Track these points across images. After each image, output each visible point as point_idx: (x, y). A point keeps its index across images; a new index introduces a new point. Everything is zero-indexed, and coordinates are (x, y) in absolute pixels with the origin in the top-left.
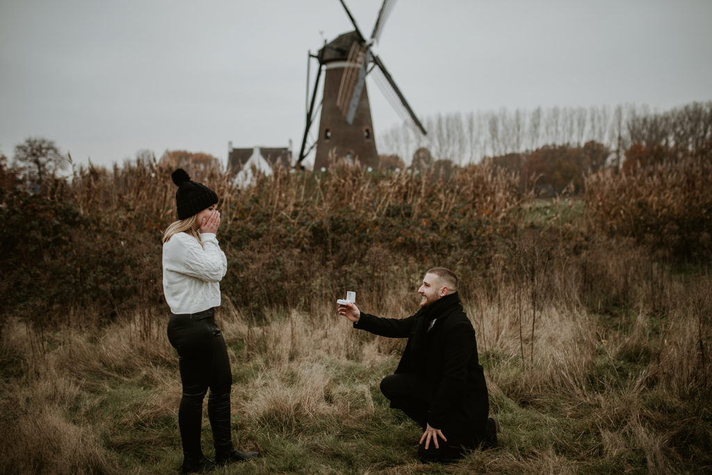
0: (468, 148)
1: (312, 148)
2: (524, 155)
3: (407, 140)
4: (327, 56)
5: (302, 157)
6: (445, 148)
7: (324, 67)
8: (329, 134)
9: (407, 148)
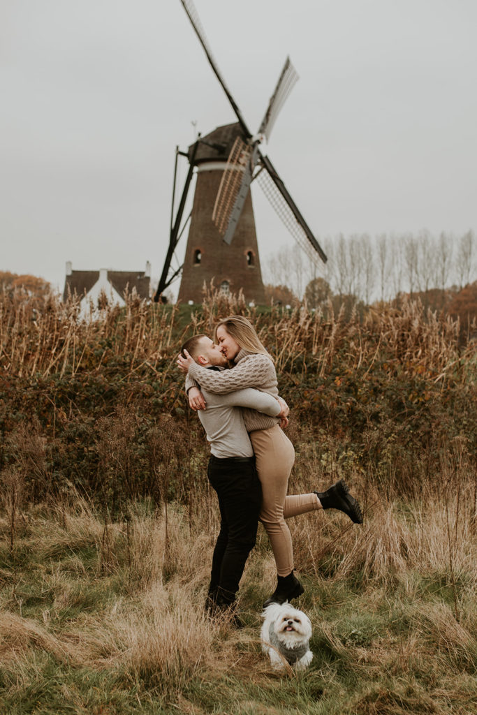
0: (378, 280)
1: (176, 274)
2: (449, 292)
3: (299, 266)
4: (201, 154)
5: (163, 285)
6: (348, 279)
7: (196, 169)
8: (199, 257)
9: (299, 279)
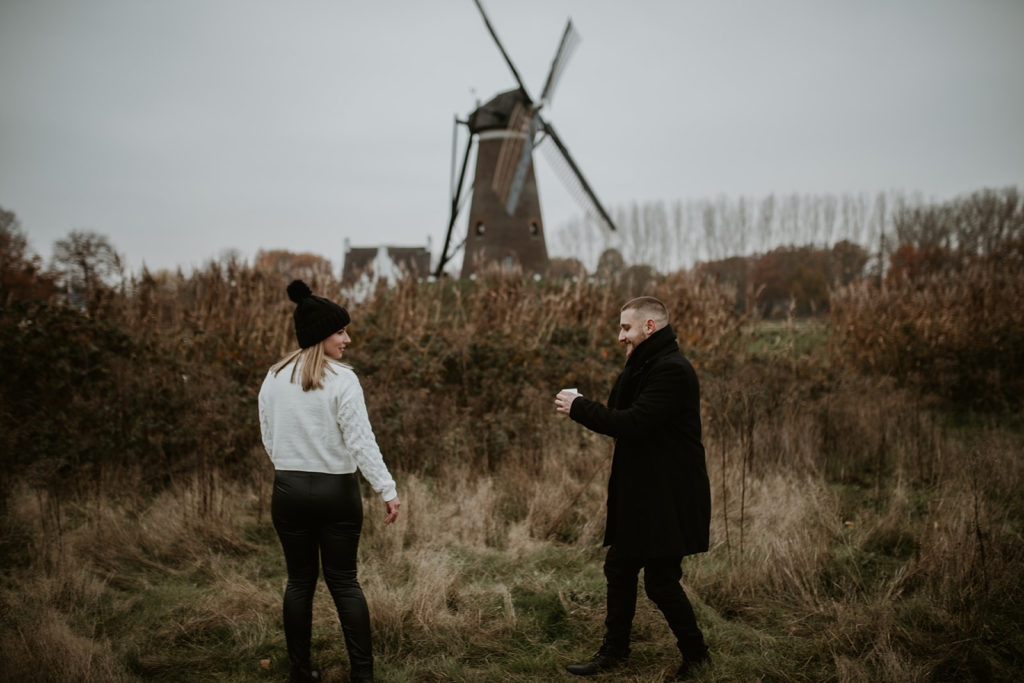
0: (674, 248)
1: (458, 247)
2: (750, 259)
3: (590, 237)
4: (480, 122)
5: (444, 260)
6: (642, 248)
7: (476, 138)
8: (482, 229)
9: (590, 249)
